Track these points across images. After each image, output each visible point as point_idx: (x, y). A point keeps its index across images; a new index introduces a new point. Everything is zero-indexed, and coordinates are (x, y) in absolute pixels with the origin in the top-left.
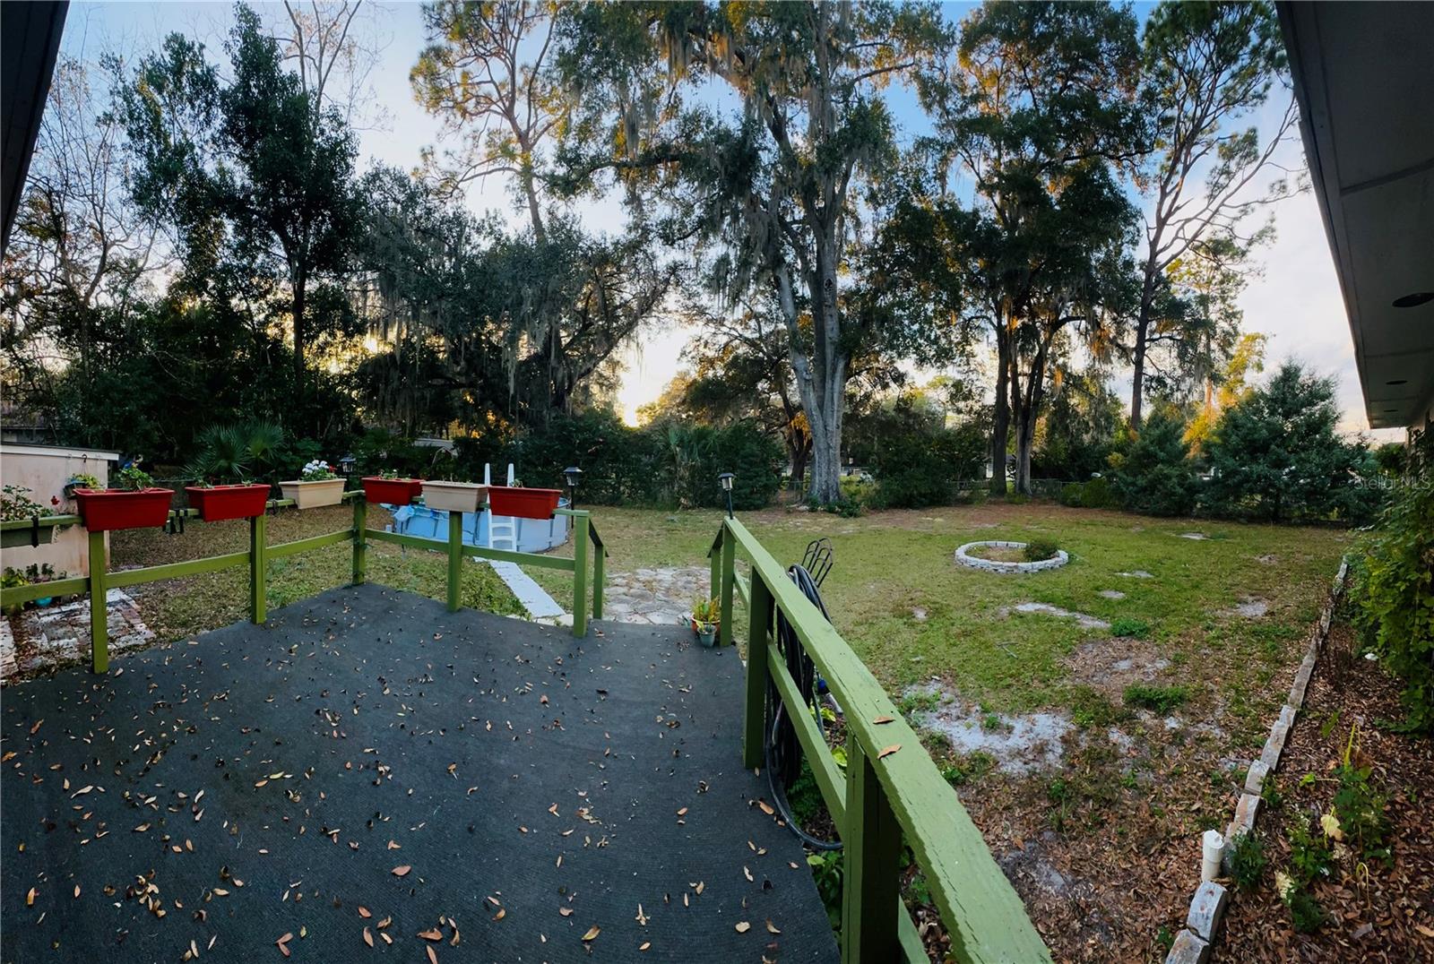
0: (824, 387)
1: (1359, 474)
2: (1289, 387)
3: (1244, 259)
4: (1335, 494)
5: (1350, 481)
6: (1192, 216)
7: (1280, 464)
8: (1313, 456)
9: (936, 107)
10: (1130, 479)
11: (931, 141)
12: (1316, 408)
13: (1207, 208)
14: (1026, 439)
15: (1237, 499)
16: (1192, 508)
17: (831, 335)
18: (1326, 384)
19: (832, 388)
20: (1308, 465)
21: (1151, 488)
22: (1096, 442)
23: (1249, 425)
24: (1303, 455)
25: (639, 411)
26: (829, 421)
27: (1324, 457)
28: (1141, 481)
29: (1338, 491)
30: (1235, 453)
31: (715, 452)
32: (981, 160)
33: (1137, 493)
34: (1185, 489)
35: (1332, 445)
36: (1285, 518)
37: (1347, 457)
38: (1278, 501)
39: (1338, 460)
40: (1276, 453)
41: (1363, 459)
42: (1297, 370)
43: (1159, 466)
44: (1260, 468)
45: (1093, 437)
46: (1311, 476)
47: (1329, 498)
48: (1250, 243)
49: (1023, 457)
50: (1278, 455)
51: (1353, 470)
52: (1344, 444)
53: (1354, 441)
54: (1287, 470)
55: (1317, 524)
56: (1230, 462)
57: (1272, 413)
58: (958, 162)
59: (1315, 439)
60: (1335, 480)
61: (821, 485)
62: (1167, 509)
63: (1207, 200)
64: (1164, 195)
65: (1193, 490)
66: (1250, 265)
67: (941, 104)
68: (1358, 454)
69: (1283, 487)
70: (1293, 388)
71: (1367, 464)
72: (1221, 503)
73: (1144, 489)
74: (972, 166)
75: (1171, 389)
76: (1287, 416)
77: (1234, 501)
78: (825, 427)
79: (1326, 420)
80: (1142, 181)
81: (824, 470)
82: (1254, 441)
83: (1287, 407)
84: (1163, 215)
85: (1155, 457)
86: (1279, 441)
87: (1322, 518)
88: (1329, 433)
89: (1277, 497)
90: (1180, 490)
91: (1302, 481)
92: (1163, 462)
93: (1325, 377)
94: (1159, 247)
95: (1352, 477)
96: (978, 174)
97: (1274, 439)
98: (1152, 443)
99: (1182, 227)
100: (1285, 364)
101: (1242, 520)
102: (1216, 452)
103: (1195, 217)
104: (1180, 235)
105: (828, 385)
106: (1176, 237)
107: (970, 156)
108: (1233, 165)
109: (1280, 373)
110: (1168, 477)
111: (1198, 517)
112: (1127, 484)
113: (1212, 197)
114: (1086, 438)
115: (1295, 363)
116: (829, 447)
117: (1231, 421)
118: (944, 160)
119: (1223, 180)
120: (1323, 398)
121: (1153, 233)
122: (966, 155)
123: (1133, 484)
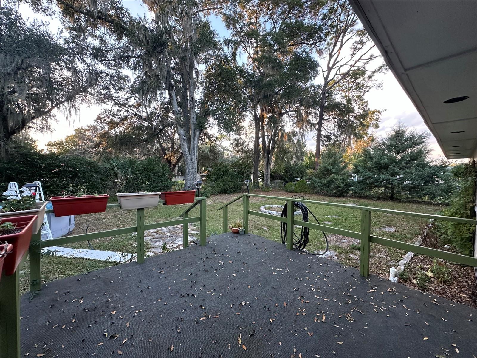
0: (190, 142)
1: (442, 180)
2: (399, 139)
3: (371, 79)
4: (426, 189)
5: (436, 183)
6: (343, 64)
7: (394, 174)
8: (414, 171)
9: (231, 27)
10: (318, 180)
11: (230, 40)
12: (415, 149)
13: (351, 59)
14: (268, 163)
15: (371, 189)
16: (347, 193)
17: (193, 120)
18: (420, 137)
19: (194, 143)
20: (411, 175)
21: (329, 184)
22: (296, 164)
23: (378, 157)
24: (407, 170)
25: (49, 145)
26: (193, 157)
27: (419, 171)
28: (324, 181)
29: (428, 187)
30: (370, 169)
31: (139, 171)
32: (250, 48)
33: (322, 186)
34: (345, 185)
35: (424, 166)
36: (396, 199)
37: (433, 171)
38: (393, 191)
39: (428, 173)
40: (393, 170)
41: (444, 173)
42: (403, 132)
43: (333, 175)
44: (385, 176)
45: (295, 162)
46: (413, 180)
47: (423, 190)
48: (374, 72)
49: (267, 172)
50: (394, 171)
51: (437, 177)
52: (432, 165)
53: (438, 164)
54: (398, 177)
55: (416, 202)
56: (368, 173)
57: (390, 151)
58: (240, 48)
59: (415, 163)
60: (426, 182)
61: (190, 185)
62: (336, 193)
63: (351, 56)
64: (331, 56)
65: (348, 185)
66: (374, 82)
67: (234, 25)
68: (441, 170)
69: (396, 184)
70: (401, 140)
71: (447, 175)
72: (362, 191)
73: (325, 185)
74: (247, 50)
75: (334, 140)
76: (398, 152)
77: (369, 190)
78: (191, 159)
79: (420, 154)
80: (320, 52)
81: (191, 178)
82: (380, 164)
83: (398, 149)
84: (331, 66)
85: (330, 171)
86: (394, 164)
87: (419, 200)
88: (423, 160)
89: (393, 189)
90: (343, 185)
91: (406, 182)
92: (334, 173)
93: (420, 134)
94: (329, 79)
95: (437, 181)
96: (249, 53)
97: (392, 163)
98: (329, 165)
99: (339, 69)
100: (396, 129)
101: (374, 199)
102: (360, 169)
103: (345, 64)
104: (338, 73)
105: (192, 142)
106: (336, 74)
107: (245, 46)
108: (364, 39)
109: (393, 133)
110: (337, 180)
111: (351, 197)
112: (317, 183)
113: (354, 55)
114: (292, 162)
115: (402, 129)
116: (193, 168)
117: (367, 155)
118: (236, 49)
119: (359, 46)
120: (419, 144)
121: (326, 74)
122: (244, 45)
123: (320, 183)
